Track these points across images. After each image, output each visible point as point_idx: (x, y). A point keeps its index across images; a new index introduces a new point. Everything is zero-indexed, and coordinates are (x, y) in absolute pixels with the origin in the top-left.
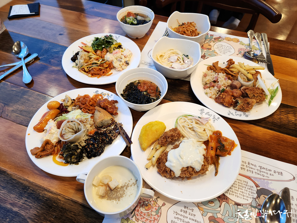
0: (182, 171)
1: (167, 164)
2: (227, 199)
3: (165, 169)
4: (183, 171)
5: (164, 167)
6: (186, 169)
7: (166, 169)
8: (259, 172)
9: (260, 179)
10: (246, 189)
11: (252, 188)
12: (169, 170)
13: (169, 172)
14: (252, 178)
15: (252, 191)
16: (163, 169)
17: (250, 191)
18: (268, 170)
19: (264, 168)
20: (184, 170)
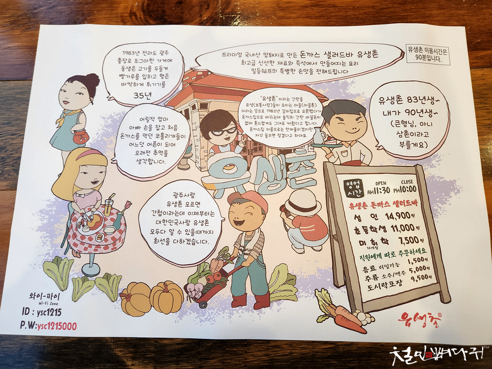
2: (261, 149)
8: (326, 68)
9: (329, 81)
10: (301, 114)
11: (311, 108)
14: (311, 87)
15: (314, 114)
17: (309, 114)
18: (345, 56)
19: (336, 54)
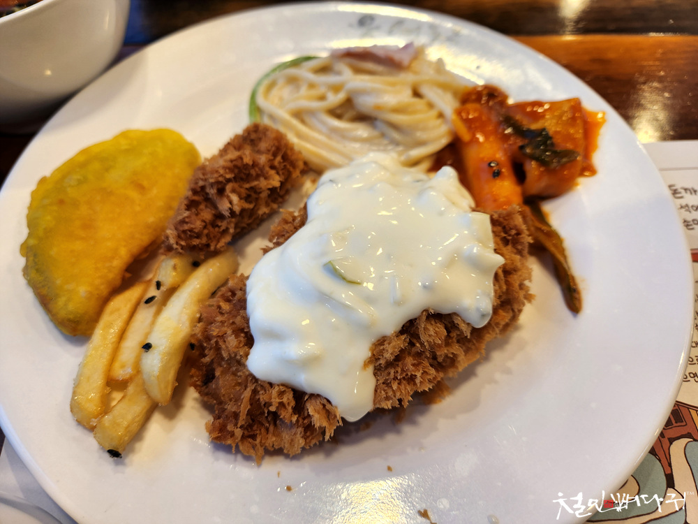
0: (377, 371)
1: (261, 361)
3: (254, 401)
4: (389, 364)
5: (247, 394)
6: (401, 343)
7: (263, 397)
12: (288, 398)
13: (287, 415)
16: (244, 408)
20: (388, 356)
